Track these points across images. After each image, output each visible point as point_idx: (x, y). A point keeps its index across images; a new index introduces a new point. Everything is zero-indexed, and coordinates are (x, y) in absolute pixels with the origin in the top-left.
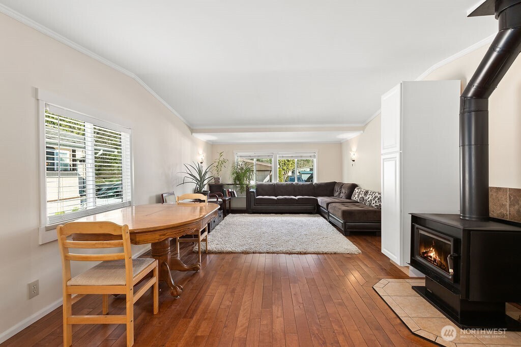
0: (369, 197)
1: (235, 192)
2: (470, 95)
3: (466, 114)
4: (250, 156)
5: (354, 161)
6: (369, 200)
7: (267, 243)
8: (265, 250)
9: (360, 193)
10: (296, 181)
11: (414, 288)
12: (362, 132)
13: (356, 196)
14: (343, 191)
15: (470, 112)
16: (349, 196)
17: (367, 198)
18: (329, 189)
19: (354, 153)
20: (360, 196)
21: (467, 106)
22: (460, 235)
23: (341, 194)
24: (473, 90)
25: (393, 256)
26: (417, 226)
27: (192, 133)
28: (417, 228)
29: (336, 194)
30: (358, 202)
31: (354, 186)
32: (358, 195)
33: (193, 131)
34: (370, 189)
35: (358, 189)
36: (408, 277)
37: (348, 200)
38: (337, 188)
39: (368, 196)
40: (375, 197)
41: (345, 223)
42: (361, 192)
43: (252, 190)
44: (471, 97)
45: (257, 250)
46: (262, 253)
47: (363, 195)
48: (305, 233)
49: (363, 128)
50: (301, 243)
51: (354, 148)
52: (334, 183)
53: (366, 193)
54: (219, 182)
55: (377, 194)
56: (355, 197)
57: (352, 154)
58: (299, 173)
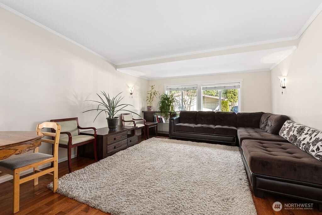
1: (163, 118)
5: (284, 87)
9: (290, 129)
12: (295, 47)
13: (285, 132)
14: (270, 123)
16: (276, 131)
17: (301, 138)
20: (291, 133)
23: (267, 127)
27: (116, 69)
29: (262, 126)
30: (287, 141)
31: (284, 119)
32: (288, 132)
33: (116, 67)
35: (289, 123)
37: (274, 137)
38: (263, 119)
39: (304, 136)
42: (293, 129)
47: (295, 133)
49: (296, 43)
51: (285, 74)
52: (262, 114)
53: (301, 130)
54: (150, 110)
56: (284, 134)
57: (282, 79)
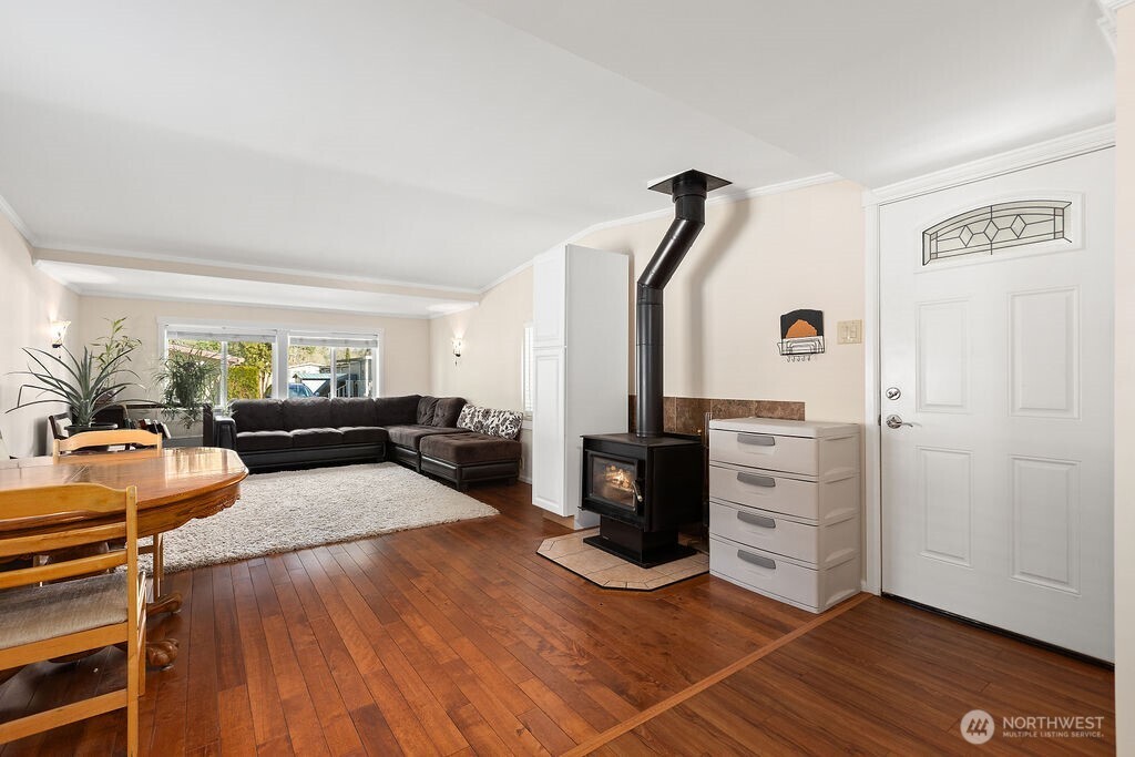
0: (492, 421)
1: (165, 426)
2: (647, 282)
3: (644, 306)
4: (211, 335)
5: (458, 355)
6: (494, 425)
7: (315, 526)
8: (320, 539)
9: (473, 414)
10: (333, 395)
11: (585, 541)
12: (477, 304)
13: (467, 420)
14: (439, 412)
15: (647, 304)
16: (452, 422)
17: (489, 422)
18: (407, 409)
19: (459, 342)
20: (476, 420)
21: (644, 296)
22: (645, 457)
23: (436, 419)
24: (650, 277)
25: (551, 504)
26: (590, 452)
28: (592, 455)
29: (422, 419)
30: (472, 431)
31: (459, 404)
32: (472, 419)
33: (38, 252)
34: (493, 407)
35: (469, 407)
36: (572, 531)
37: (453, 429)
38: (422, 407)
39: (491, 419)
40: (505, 420)
41: (460, 468)
42: (476, 413)
43: (219, 418)
44: (648, 286)
45: (302, 541)
46: (316, 546)
47: (480, 418)
48: (385, 497)
49: (478, 298)
50: (391, 516)
51: (459, 334)
52: (416, 400)
53: (487, 413)
55: (507, 415)
56: (465, 421)
57: (456, 343)
58: (295, 376)
